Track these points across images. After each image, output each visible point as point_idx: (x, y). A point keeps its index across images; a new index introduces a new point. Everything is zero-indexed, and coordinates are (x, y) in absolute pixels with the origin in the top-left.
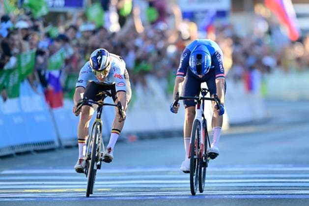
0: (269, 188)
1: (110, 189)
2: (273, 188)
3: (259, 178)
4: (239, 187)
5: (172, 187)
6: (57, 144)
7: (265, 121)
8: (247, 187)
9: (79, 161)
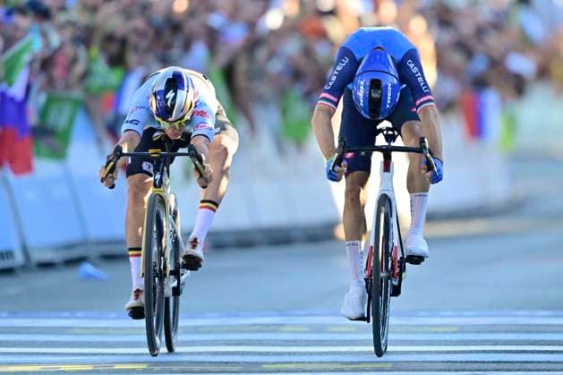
0: (518, 366)
1: (144, 366)
2: (529, 366)
3: (496, 343)
4: (447, 362)
5: (291, 363)
6: (19, 259)
7: (512, 208)
8: (467, 362)
9: (133, 294)
